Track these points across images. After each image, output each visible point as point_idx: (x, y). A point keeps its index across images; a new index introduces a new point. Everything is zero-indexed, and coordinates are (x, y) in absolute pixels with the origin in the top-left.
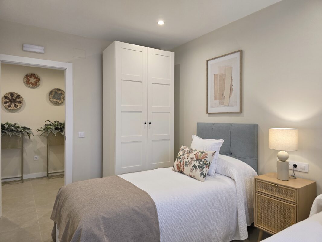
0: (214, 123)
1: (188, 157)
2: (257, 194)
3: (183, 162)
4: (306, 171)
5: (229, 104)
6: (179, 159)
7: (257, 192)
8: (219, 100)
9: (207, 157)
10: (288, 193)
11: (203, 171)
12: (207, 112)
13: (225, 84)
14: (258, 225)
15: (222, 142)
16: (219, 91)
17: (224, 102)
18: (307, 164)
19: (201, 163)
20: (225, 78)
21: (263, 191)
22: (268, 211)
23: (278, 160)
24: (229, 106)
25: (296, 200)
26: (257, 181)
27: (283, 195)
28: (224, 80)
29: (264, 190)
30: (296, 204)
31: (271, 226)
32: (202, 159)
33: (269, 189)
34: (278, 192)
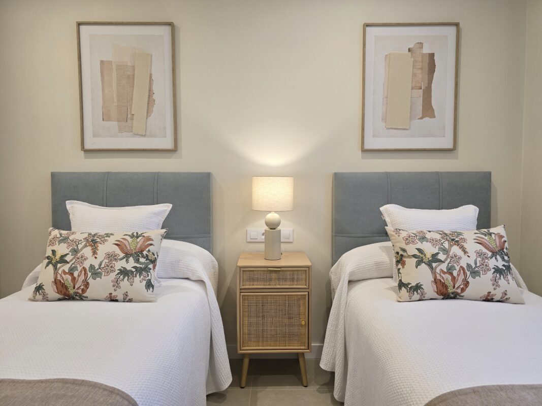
0: (108, 173)
1: (94, 253)
2: (242, 294)
3: (79, 269)
4: (291, 240)
5: (146, 132)
6: (59, 265)
7: (242, 291)
8: (119, 121)
9: (151, 245)
10: (295, 277)
11: (149, 278)
12: (84, 148)
13: (133, 87)
14: (244, 348)
15: (166, 208)
16: (115, 100)
17: (132, 127)
18: (292, 229)
19: (142, 260)
20: (134, 75)
21: (253, 285)
22: (263, 317)
23: (267, 228)
24: (145, 136)
25: (307, 285)
26: (243, 271)
27: (289, 283)
28: (131, 78)
29: (255, 283)
30: (308, 290)
31: (267, 341)
32: (141, 252)
33: (265, 280)
34: (279, 279)
